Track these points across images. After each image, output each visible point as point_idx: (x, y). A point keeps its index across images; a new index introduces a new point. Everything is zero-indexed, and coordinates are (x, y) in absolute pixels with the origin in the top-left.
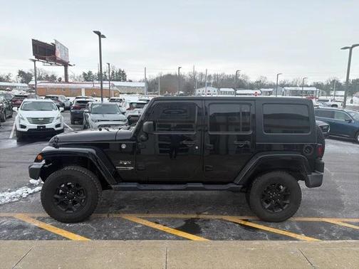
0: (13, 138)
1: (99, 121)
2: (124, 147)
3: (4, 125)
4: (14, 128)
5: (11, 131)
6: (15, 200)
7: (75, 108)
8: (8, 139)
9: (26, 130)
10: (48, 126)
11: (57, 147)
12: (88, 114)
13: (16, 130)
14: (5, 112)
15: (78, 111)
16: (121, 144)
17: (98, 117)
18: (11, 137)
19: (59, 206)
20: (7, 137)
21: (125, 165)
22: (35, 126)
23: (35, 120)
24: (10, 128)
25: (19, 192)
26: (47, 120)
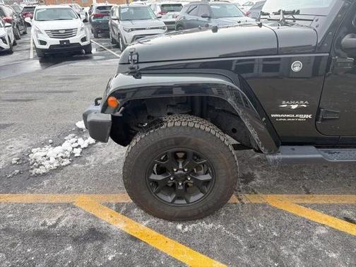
0: (34, 58)
1: (132, 30)
2: (297, 67)
3: (20, 43)
4: (32, 46)
5: (29, 49)
6: (67, 162)
7: (96, 16)
8: (29, 59)
9: (47, 47)
10: (72, 40)
11: (137, 75)
12: (116, 22)
13: (35, 48)
14: (17, 26)
15: (100, 20)
16: (290, 61)
17: (129, 25)
18: (32, 57)
19: (160, 195)
20: (27, 57)
21: (293, 110)
22: (56, 41)
23: (55, 33)
24: (28, 46)
25: (68, 145)
26: (69, 32)
